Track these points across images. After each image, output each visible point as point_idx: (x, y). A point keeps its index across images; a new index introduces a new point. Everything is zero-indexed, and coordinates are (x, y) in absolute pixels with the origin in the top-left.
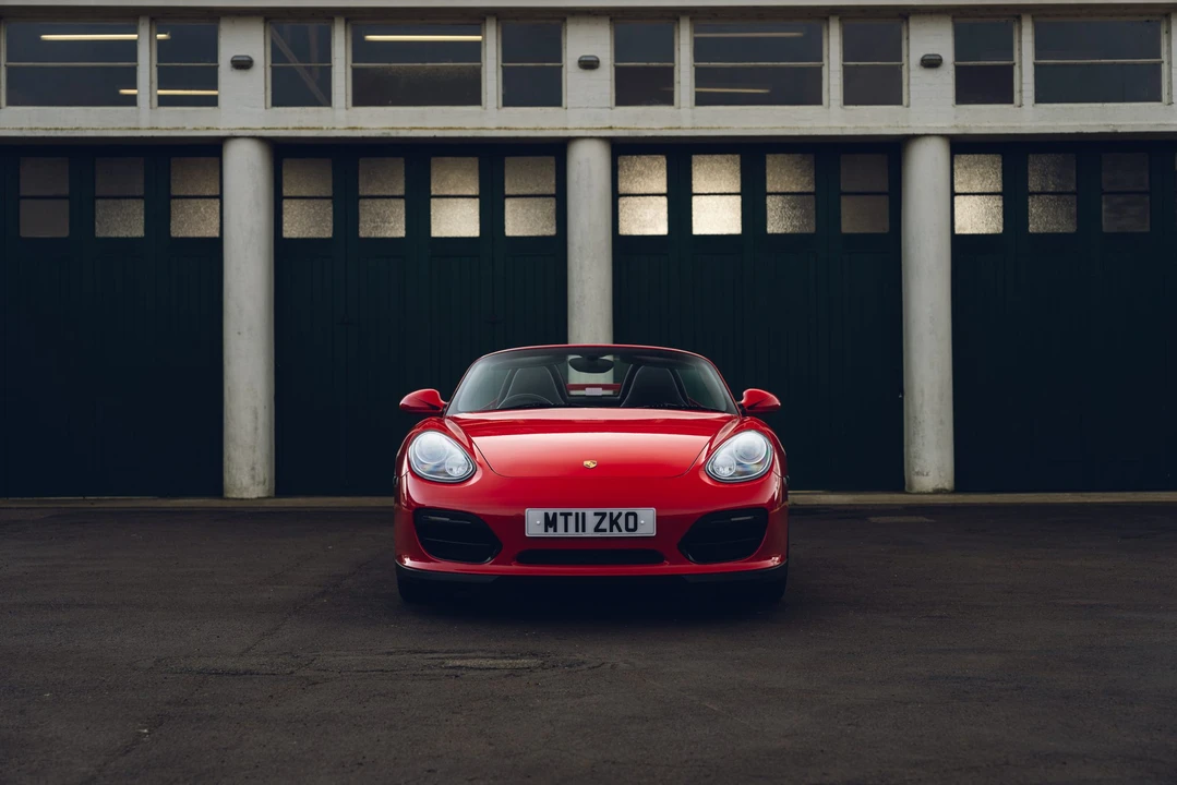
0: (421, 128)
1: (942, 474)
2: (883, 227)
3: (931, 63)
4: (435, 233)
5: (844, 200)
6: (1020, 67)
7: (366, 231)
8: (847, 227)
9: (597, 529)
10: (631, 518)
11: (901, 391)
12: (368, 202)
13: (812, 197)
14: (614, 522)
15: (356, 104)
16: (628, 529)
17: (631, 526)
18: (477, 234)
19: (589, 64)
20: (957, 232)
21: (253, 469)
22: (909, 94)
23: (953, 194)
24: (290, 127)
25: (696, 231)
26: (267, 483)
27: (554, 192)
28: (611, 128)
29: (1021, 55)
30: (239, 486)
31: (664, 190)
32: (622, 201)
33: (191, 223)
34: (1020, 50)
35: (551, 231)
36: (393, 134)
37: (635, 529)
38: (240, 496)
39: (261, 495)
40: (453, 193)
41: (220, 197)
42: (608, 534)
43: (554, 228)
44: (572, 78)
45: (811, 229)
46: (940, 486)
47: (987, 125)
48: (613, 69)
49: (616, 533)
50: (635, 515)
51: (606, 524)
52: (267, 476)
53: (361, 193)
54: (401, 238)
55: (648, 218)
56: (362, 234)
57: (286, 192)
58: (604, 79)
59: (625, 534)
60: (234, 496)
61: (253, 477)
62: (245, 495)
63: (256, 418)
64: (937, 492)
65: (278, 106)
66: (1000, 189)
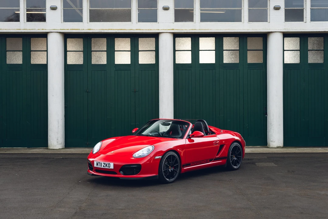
0: (111, 29)
1: (279, 142)
2: (261, 61)
3: (277, 8)
4: (116, 63)
5: (248, 52)
6: (306, 10)
7: (93, 62)
8: (250, 61)
9: (104, 167)
10: (109, 165)
11: (266, 114)
12: (94, 53)
13: (238, 51)
14: (106, 165)
15: (90, 21)
16: (109, 167)
17: (109, 166)
18: (130, 63)
19: (166, 9)
20: (285, 63)
21: (58, 139)
22: (270, 18)
23: (284, 50)
24: (69, 29)
25: (200, 62)
26: (62, 144)
27: (155, 50)
28: (173, 29)
29: (306, 6)
30: (53, 145)
31: (190, 49)
32: (177, 52)
33: (37, 59)
34: (306, 4)
35: (154, 62)
36: (103, 31)
37: (110, 167)
38: (53, 148)
39: (60, 148)
40: (122, 50)
41: (47, 51)
42: (105, 168)
43: (155, 61)
44: (161, 13)
45: (238, 62)
46: (279, 146)
47: (295, 28)
48: (174, 10)
49: (106, 168)
50: (110, 164)
51: (105, 166)
52: (62, 142)
53: (92, 50)
54: (105, 64)
55: (185, 58)
56: (93, 63)
57: (68, 49)
58: (171, 13)
59: (108, 168)
60: (52, 148)
61: (58, 142)
62: (55, 148)
63: (59, 123)
64: (278, 147)
65: (65, 22)
66: (299, 49)
